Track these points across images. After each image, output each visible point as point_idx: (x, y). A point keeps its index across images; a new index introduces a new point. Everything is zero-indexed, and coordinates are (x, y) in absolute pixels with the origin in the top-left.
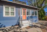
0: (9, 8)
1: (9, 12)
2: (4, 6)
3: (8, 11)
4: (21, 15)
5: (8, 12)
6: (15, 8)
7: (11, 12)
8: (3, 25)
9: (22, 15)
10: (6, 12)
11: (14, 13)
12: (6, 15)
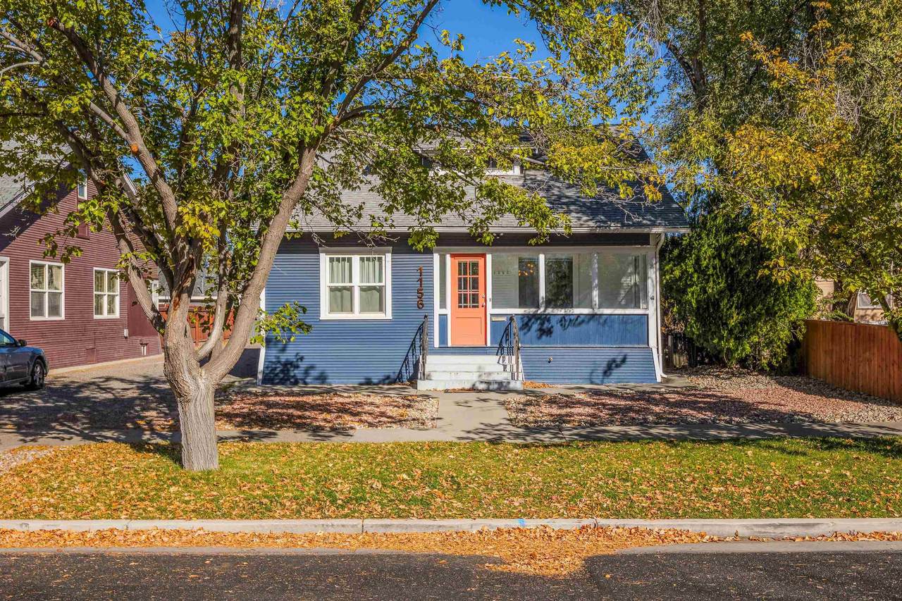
0: (350, 260)
1: (350, 289)
2: (322, 256)
3: (347, 284)
4: (438, 311)
5: (345, 288)
6: (388, 257)
7: (363, 289)
8: (312, 367)
9: (448, 311)
10: (333, 290)
11: (380, 290)
12: (332, 311)
